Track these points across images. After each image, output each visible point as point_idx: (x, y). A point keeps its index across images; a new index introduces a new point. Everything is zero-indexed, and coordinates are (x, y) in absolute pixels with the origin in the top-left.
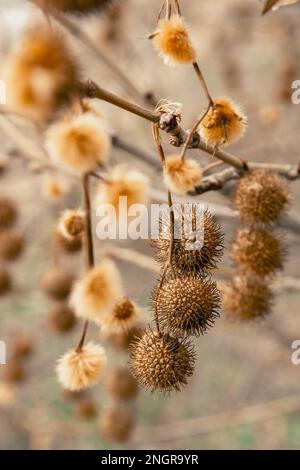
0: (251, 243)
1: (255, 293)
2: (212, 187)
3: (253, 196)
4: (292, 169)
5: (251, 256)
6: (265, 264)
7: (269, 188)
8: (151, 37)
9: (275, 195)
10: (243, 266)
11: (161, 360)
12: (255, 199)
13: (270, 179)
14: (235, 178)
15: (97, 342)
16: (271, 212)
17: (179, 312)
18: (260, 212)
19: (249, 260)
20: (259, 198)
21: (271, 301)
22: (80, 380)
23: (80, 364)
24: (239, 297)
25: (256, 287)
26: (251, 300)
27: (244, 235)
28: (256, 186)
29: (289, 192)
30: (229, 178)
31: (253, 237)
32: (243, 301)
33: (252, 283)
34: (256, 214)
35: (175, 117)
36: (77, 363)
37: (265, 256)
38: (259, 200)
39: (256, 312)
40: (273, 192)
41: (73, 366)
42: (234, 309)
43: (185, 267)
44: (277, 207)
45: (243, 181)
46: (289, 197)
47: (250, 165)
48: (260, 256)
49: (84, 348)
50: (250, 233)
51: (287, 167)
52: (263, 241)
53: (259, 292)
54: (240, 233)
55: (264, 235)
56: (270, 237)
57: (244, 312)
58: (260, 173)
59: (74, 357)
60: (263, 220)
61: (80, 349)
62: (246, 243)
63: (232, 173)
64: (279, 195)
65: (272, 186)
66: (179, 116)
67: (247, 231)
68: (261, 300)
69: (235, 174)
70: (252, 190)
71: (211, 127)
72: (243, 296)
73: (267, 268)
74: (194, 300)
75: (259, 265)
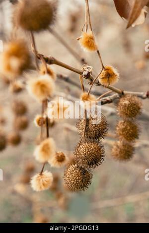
0: (124, 127)
1: (126, 149)
2: (108, 102)
3: (126, 106)
4: (144, 94)
5: (124, 133)
6: (130, 136)
7: (133, 103)
8: (78, 39)
9: (135, 106)
10: (121, 137)
11: (77, 178)
12: (126, 108)
13: (133, 99)
14: (118, 98)
15: (49, 171)
16: (133, 114)
17: (86, 158)
18: (128, 113)
19: (123, 134)
20: (128, 107)
21: (133, 152)
22: (41, 188)
23: (41, 180)
24: (119, 150)
25: (127, 146)
26: (124, 151)
27: (121, 123)
28: (127, 102)
29: (141, 105)
30: (115, 98)
31: (125, 124)
32: (121, 152)
33: (125, 144)
34: (127, 114)
35: (89, 73)
36: (39, 180)
37: (130, 133)
38: (128, 108)
39: (127, 157)
40: (134, 105)
41: (38, 181)
42: (117, 155)
43: (90, 138)
44: (136, 112)
45: (121, 99)
46: (141, 107)
47: (125, 92)
48: (128, 132)
49: (43, 173)
50: (124, 122)
51: (142, 93)
52: (130, 126)
53: (128, 148)
54: (120, 122)
55: (130, 123)
56: (133, 124)
57: (121, 157)
58: (129, 96)
59: (38, 177)
60: (130, 117)
61: (41, 174)
62: (122, 127)
63: (116, 96)
64: (137, 106)
65: (134, 102)
66: (91, 72)
67: (123, 121)
68: (129, 152)
69: (118, 96)
70: (125, 104)
71: (103, 78)
72: (121, 149)
73: (131, 138)
74: (93, 153)
75: (127, 137)
